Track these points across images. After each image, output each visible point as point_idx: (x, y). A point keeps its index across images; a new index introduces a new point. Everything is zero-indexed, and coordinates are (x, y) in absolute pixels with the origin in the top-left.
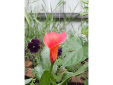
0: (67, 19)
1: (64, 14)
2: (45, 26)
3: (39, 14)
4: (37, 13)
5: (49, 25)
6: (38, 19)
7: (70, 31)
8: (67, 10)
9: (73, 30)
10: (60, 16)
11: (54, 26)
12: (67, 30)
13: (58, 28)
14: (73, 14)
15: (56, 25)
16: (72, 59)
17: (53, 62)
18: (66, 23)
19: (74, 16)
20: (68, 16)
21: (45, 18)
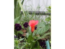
0: (41, 14)
1: (40, 12)
2: (32, 17)
3: (30, 12)
4: (29, 11)
5: (33, 16)
6: (29, 13)
7: (42, 19)
8: (41, 10)
9: (43, 19)
10: (38, 13)
11: (35, 17)
12: (41, 18)
13: (37, 17)
14: (43, 12)
15: (36, 16)
16: (41, 31)
17: (32, 32)
18: (40, 15)
19: (43, 13)
20: (41, 13)
21: (32, 13)
